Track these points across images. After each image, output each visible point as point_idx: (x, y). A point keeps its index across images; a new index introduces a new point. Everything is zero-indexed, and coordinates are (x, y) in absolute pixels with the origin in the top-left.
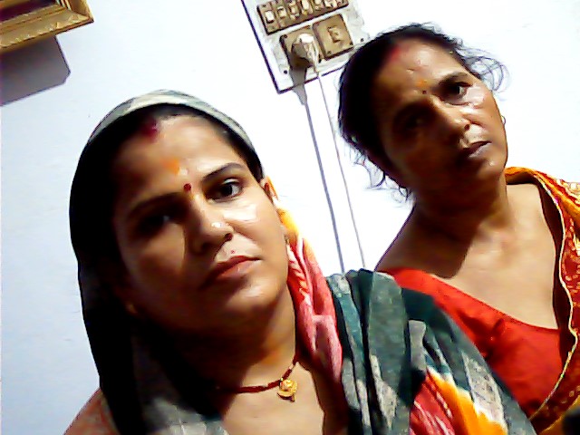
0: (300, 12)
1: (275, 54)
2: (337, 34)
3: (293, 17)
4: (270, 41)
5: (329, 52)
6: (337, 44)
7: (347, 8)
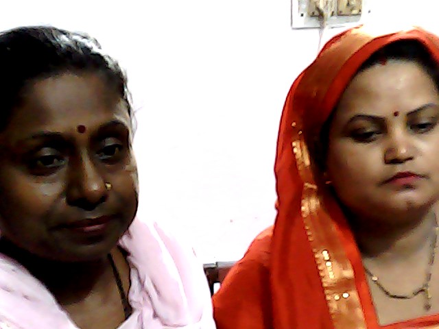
5: (341, 12)
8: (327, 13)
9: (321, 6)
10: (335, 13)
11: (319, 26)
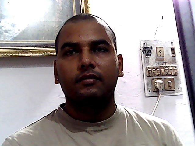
0: (160, 73)
1: (148, 84)
2: (171, 84)
3: (157, 74)
4: (147, 79)
5: (166, 89)
6: (170, 87)
7: (176, 76)
8: (161, 89)
9: (158, 87)
10: (164, 89)
11: (157, 95)
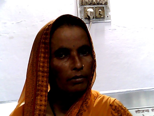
0: (92, 2)
1: (81, 12)
2: (101, 12)
6: (100, 15)
7: (106, 5)
8: (91, 17)
9: (89, 15)
10: (95, 17)
11: (88, 22)
